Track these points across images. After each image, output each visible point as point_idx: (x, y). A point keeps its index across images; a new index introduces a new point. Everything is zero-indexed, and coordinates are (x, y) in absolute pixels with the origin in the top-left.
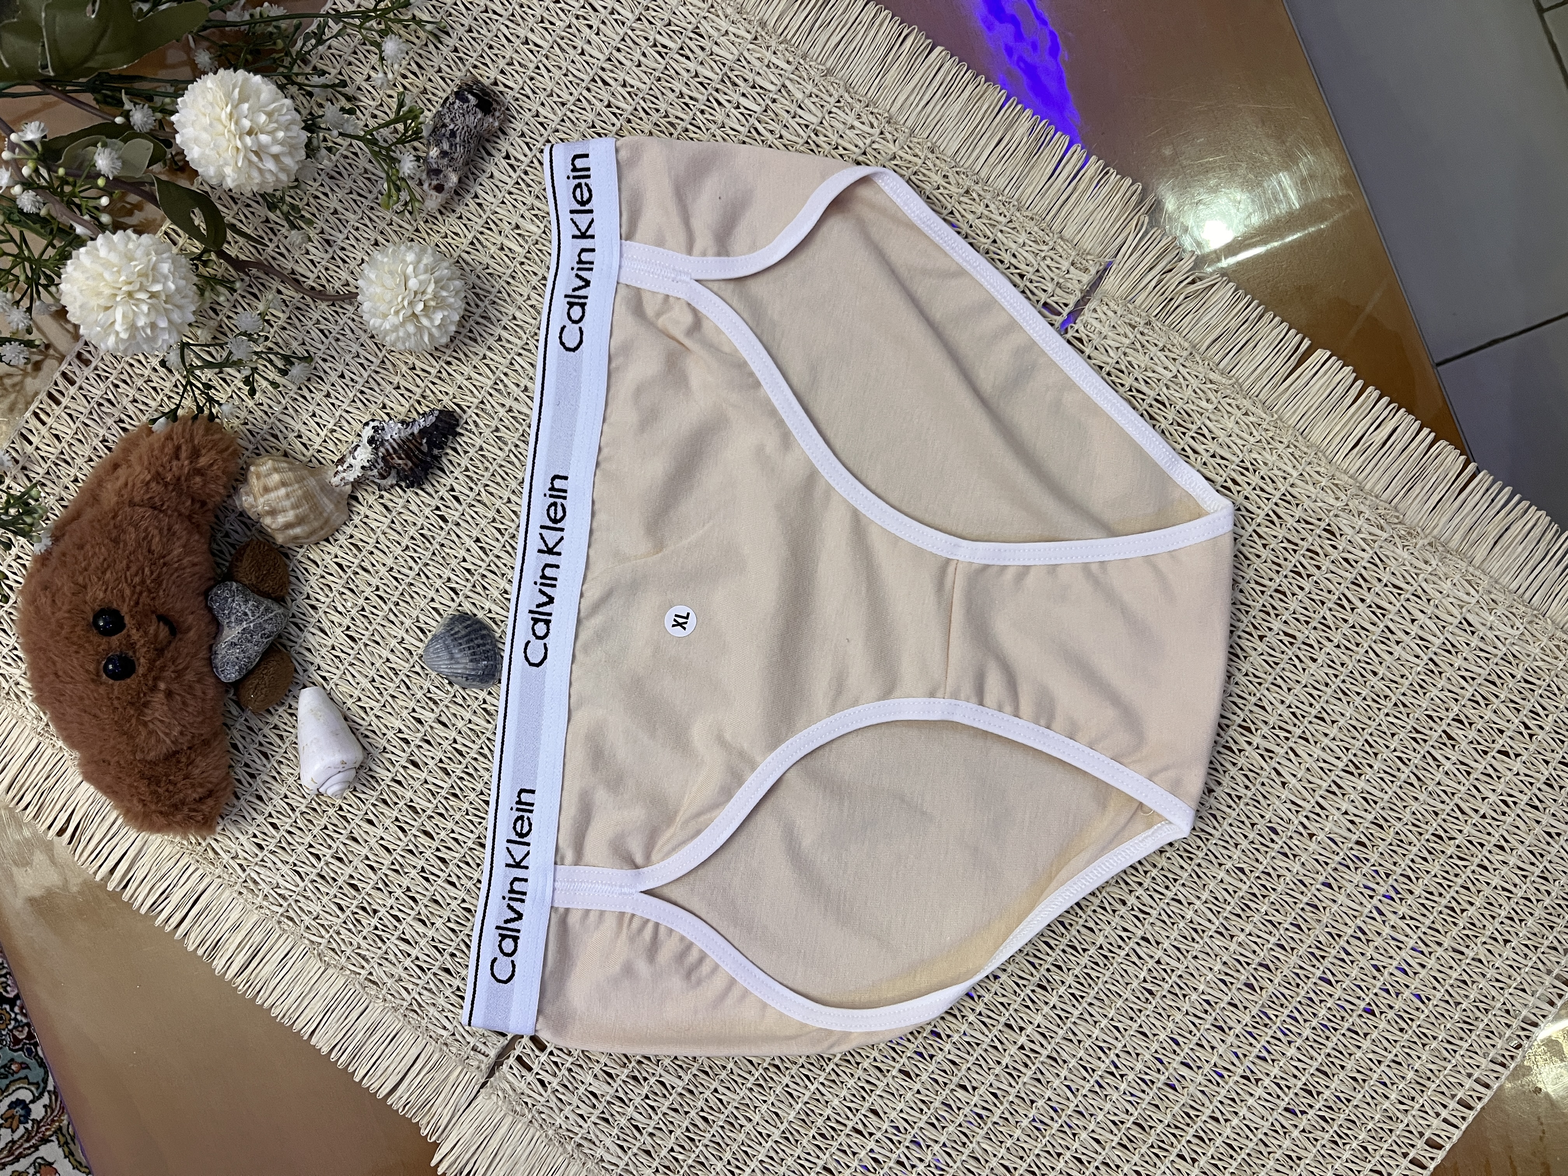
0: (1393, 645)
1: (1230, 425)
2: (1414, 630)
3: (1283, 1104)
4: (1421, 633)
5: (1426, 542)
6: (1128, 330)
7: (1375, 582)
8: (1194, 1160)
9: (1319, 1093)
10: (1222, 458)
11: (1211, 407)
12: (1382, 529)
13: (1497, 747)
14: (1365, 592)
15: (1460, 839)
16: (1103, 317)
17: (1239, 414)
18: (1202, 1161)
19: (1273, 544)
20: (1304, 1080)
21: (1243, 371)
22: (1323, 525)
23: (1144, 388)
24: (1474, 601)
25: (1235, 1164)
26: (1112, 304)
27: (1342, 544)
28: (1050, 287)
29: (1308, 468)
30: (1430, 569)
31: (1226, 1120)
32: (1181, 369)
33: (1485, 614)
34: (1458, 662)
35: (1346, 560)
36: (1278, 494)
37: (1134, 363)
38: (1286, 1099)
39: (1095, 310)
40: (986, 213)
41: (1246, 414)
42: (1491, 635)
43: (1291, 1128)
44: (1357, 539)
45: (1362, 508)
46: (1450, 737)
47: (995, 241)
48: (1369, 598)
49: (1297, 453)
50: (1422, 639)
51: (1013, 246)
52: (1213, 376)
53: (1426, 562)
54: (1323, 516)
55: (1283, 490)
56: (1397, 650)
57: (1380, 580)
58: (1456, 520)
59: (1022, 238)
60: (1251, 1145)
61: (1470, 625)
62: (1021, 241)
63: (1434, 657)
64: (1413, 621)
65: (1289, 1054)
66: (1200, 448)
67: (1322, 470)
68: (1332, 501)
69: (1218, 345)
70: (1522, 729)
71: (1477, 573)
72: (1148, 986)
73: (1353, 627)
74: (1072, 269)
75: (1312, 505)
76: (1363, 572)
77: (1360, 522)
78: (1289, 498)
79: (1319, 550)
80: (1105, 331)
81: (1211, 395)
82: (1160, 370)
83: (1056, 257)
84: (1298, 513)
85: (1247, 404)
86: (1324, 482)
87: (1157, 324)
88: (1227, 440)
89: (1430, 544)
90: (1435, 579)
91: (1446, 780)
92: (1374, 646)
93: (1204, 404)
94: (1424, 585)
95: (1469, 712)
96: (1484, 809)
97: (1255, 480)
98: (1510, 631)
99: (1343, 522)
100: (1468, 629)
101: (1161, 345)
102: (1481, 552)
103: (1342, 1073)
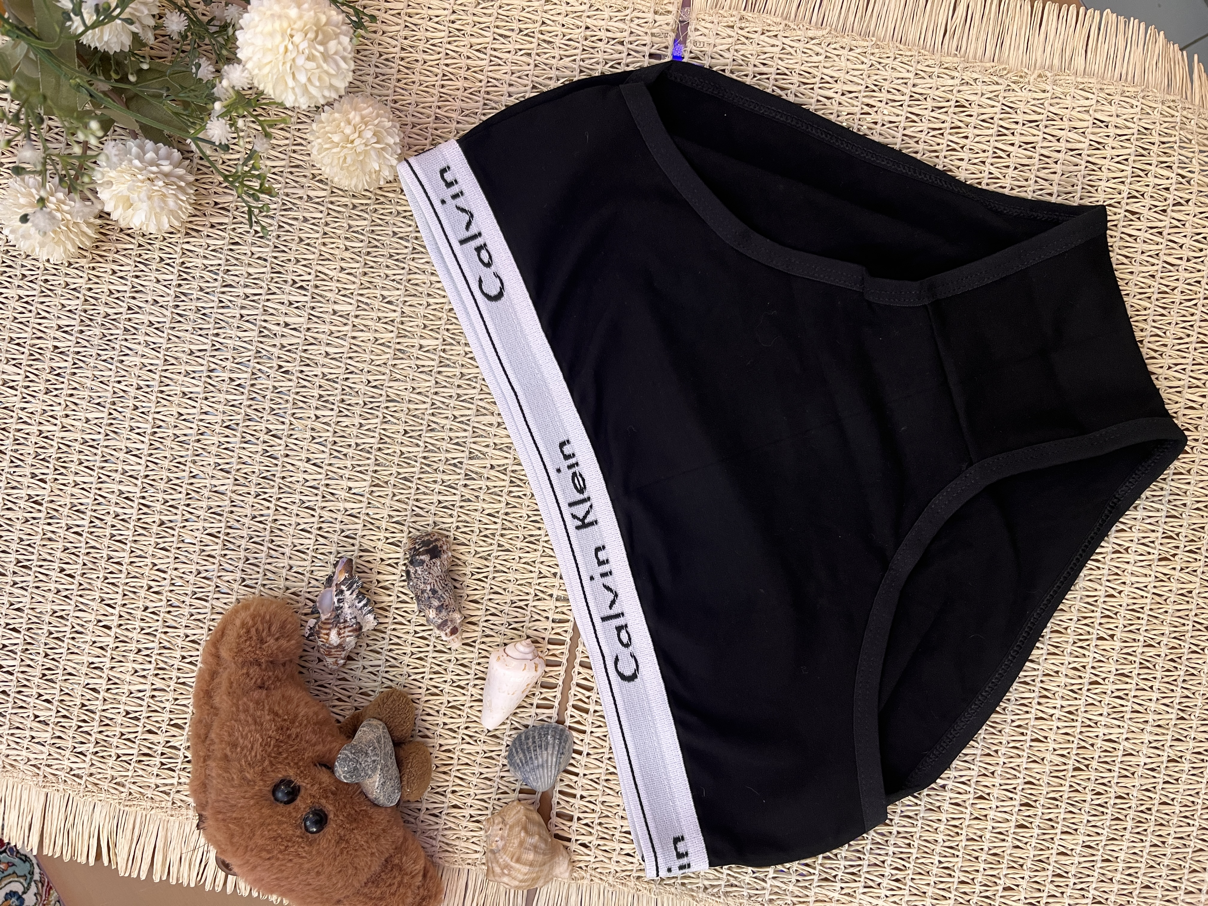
0: (1054, 165)
1: (843, 64)
2: (1063, 145)
3: (1156, 557)
4: (1070, 146)
5: (1035, 75)
6: (729, 31)
7: (1014, 126)
8: (1112, 636)
9: (1178, 535)
10: (850, 92)
11: (821, 58)
12: (997, 83)
13: (1170, 201)
14: (1011, 137)
15: (1181, 286)
16: (706, 31)
17: (845, 52)
18: (1118, 634)
19: (922, 136)
20: (1161, 530)
21: (833, 17)
22: (953, 103)
23: (764, 69)
24: (1094, 102)
25: (1144, 622)
26: (706, 17)
27: (975, 110)
28: (648, 39)
29: (919, 67)
30: (1049, 95)
31: (1120, 592)
32: (786, 41)
33: (1107, 108)
34: (1109, 152)
35: (983, 121)
36: (906, 97)
37: (746, 53)
38: (1156, 552)
39: (697, 30)
40: (569, 9)
41: (851, 50)
42: (1120, 121)
43: (1172, 572)
44: (984, 100)
45: (975, 76)
46: (1133, 213)
47: (587, 28)
48: (1017, 139)
49: (905, 60)
50: (1072, 150)
51: (603, 23)
52: (810, 34)
53: (1044, 91)
54: (950, 96)
55: (909, 94)
56: (1058, 168)
57: (1017, 123)
58: (1048, 50)
59: (607, 13)
60: (1148, 601)
61: (1102, 122)
62: (606, 17)
63: (1090, 159)
64: (1058, 140)
65: (1139, 517)
66: (830, 93)
67: (930, 62)
68: (951, 82)
69: (802, 8)
70: (1181, 179)
71: (1085, 80)
73: (1016, 168)
74: (657, 17)
75: (937, 93)
76: (1002, 123)
77: (979, 87)
78: (917, 96)
79: (960, 124)
80: (712, 41)
81: (817, 49)
82: (768, 49)
83: (641, 15)
84: (930, 104)
85: (846, 41)
86: (936, 70)
87: (748, 15)
88: (848, 77)
89: (1040, 76)
90: (1058, 100)
91: (1146, 247)
92: (1039, 174)
93: (815, 58)
94: (1052, 109)
95: (1136, 186)
96: (1186, 253)
97: (884, 96)
98: (1132, 111)
99: (966, 94)
100: (1102, 125)
101: (759, 30)
102: (1080, 61)
103: (1186, 510)
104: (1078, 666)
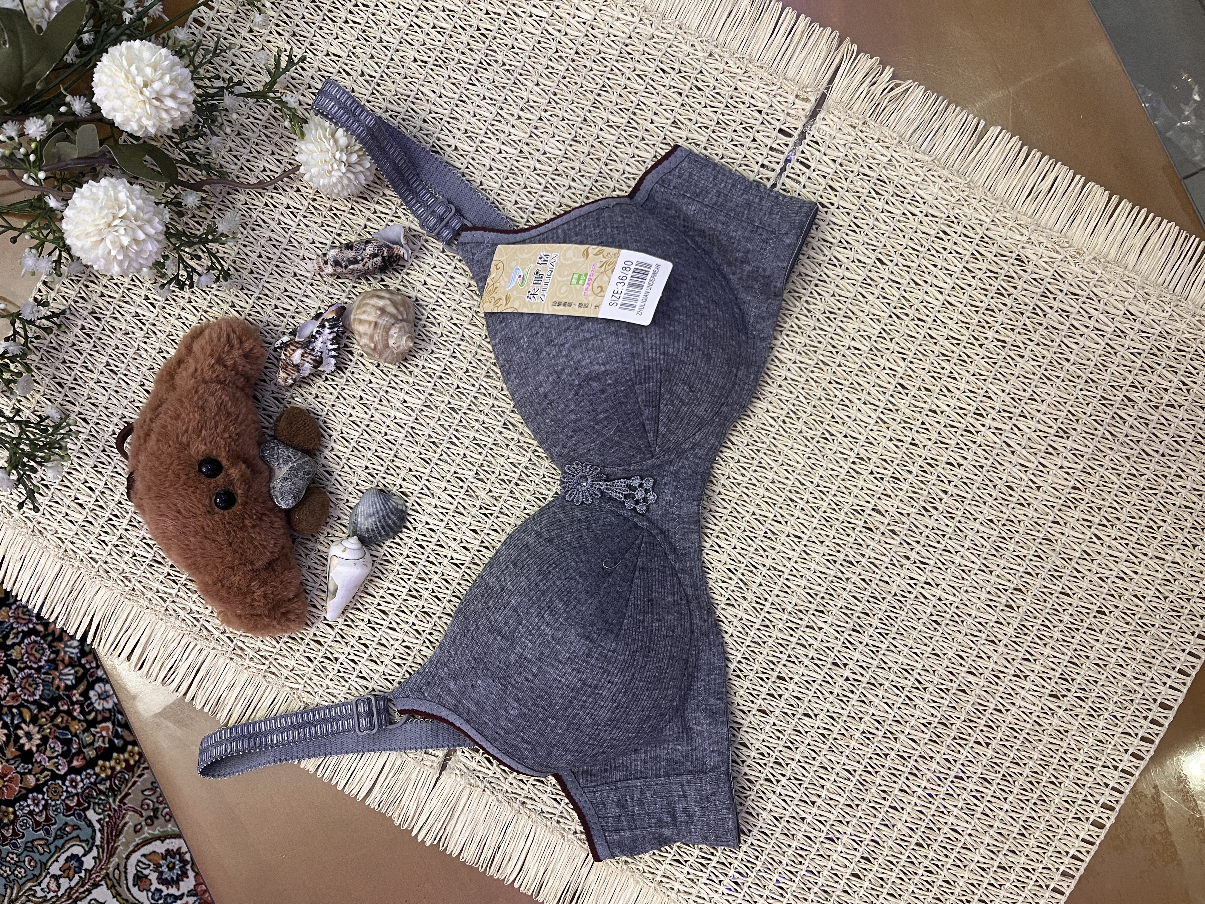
0: (1079, 337)
1: (936, 190)
2: (1092, 323)
3: (1048, 692)
4: (1097, 325)
5: (1091, 257)
6: (850, 130)
7: (1058, 292)
8: (988, 744)
9: (1073, 680)
10: (933, 216)
11: (919, 179)
12: (1057, 252)
13: (1165, 401)
14: (1052, 301)
15: (1149, 474)
16: (831, 123)
17: (941, 181)
18: (994, 744)
19: (979, 274)
20: (1060, 671)
21: (940, 150)
22: (1014, 255)
23: (868, 172)
24: (1132, 296)
25: (1019, 742)
26: (836, 112)
27: (1030, 268)
28: (782, 117)
29: (997, 215)
30: (1097, 277)
31: (1007, 710)
32: (894, 154)
33: (1142, 304)
34: (1127, 343)
35: (1034, 279)
36: (978, 237)
37: (859, 154)
38: (1050, 688)
39: (824, 119)
40: (727, 68)
41: (946, 181)
42: (1148, 319)
43: (1057, 709)
44: (1041, 262)
45: (1041, 239)
46: (1130, 400)
47: (736, 89)
48: (1056, 305)
49: (988, 205)
50: (1098, 330)
51: (751, 90)
52: (918, 156)
53: (1093, 273)
54: (1014, 249)
55: (981, 234)
56: (1081, 340)
57: (1061, 291)
58: (1110, 239)
59: (756, 83)
60: (1028, 726)
61: (1132, 315)
62: (755, 86)
63: (1110, 342)
64: (1090, 318)
65: (1045, 654)
66: (916, 211)
67: (1007, 215)
68: (1018, 237)
69: (918, 133)
70: (1181, 385)
71: (1131, 275)
72: (935, 618)
73: (1047, 328)
74: (797, 101)
75: (1005, 242)
76: (1048, 286)
77: (1041, 250)
78: (986, 239)
79: (1014, 275)
80: (834, 133)
81: (919, 171)
82: (878, 156)
83: (784, 94)
84: (995, 249)
85: (945, 173)
86: (1011, 223)
87: (871, 123)
88: (935, 202)
89: (1094, 258)
90: (1102, 284)
91: (1131, 432)
92: (1064, 340)
93: (914, 178)
94: (1094, 289)
95: (1141, 379)
96: (1162, 449)
97: (959, 229)
98: (1162, 314)
99: (1029, 252)
100: (1131, 317)
101: (876, 138)
102: (1132, 259)
103: (1088, 661)
104: (951, 759)
